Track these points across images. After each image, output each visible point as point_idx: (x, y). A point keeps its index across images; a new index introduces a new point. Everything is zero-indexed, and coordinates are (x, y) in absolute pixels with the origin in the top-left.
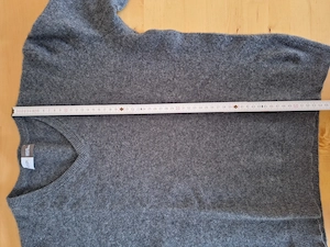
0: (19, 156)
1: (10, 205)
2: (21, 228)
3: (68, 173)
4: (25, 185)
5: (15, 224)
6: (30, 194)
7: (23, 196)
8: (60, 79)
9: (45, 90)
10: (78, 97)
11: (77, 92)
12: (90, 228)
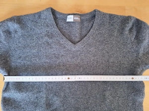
0: (74, 14)
1: (47, 9)
2: (34, 15)
3: (65, 39)
4: (58, 16)
5: (36, 12)
6: (53, 19)
7: (52, 16)
8: (115, 35)
9: (109, 27)
10: (106, 44)
11: (109, 44)
12: (34, 51)
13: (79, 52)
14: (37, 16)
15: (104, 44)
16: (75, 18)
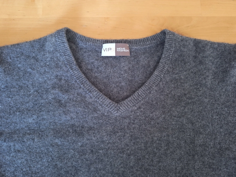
0: (117, 42)
1: (59, 32)
2: (32, 44)
3: (96, 93)
4: (81, 44)
5: (37, 37)
8: (209, 83)
9: (195, 66)
10: (188, 103)
11: (194, 103)
12: (30, 120)
13: (127, 121)
14: (37, 46)
15: (183, 104)
16: (119, 49)
